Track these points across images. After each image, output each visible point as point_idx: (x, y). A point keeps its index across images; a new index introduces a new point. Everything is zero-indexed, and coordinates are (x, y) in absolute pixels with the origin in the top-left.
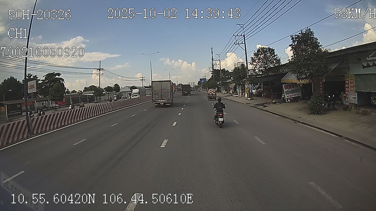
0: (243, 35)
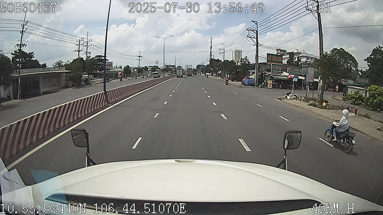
0: (224, 49)
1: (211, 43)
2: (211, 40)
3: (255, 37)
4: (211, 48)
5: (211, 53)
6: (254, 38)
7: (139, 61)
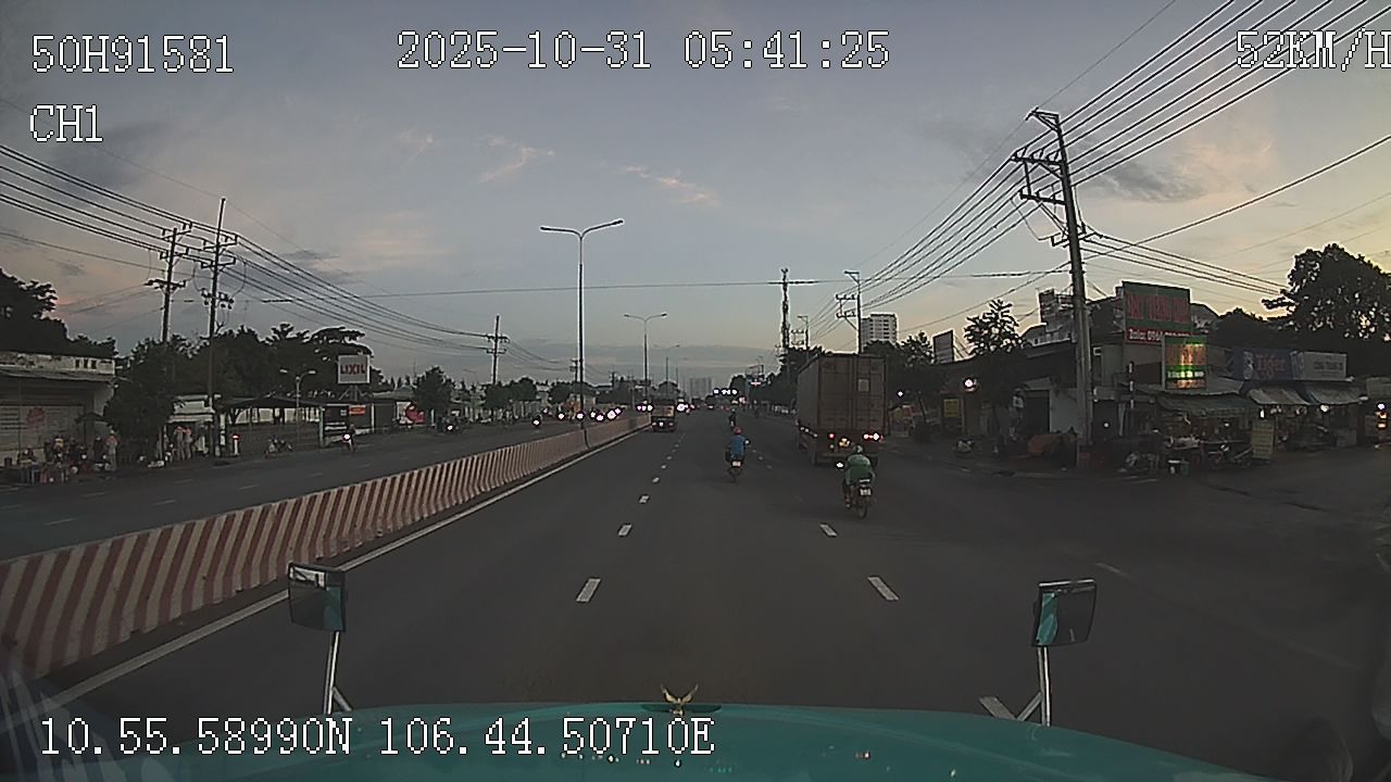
0: (856, 297)
3: (1060, 197)
4: (785, 311)
5: (785, 328)
6: (1055, 202)
7: (496, 357)
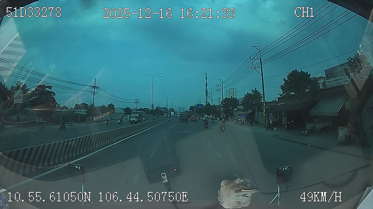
1: (206, 79)
2: (206, 75)
4: (206, 85)
5: (206, 91)
7: (94, 95)
